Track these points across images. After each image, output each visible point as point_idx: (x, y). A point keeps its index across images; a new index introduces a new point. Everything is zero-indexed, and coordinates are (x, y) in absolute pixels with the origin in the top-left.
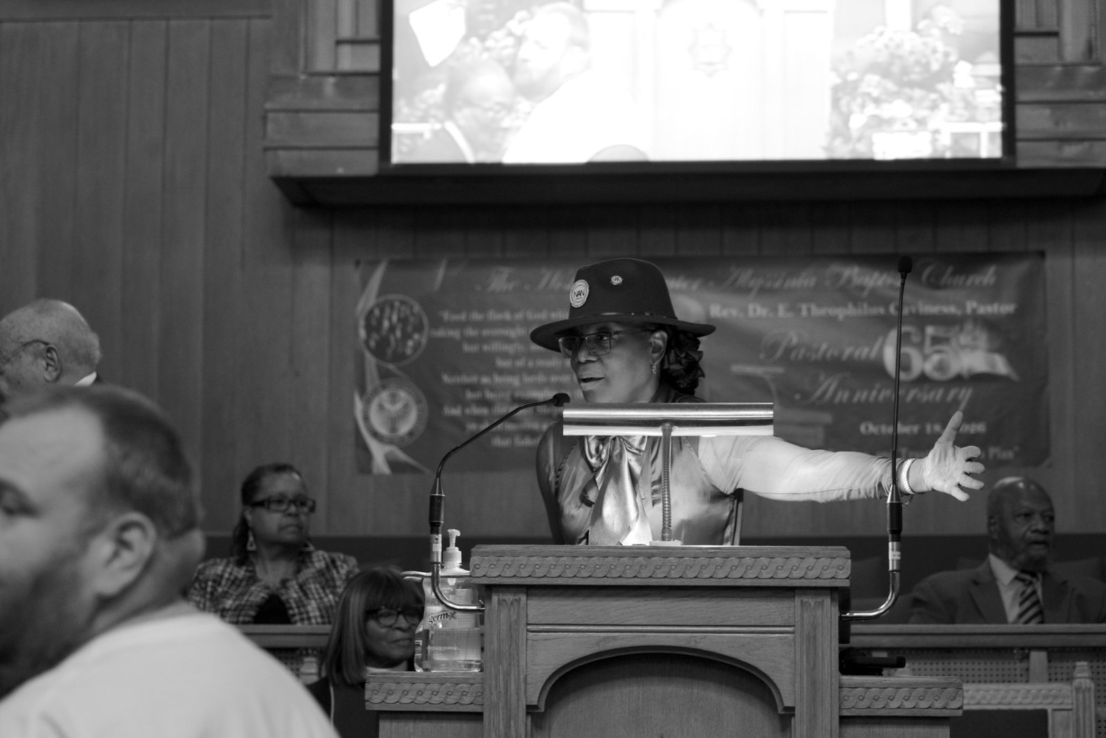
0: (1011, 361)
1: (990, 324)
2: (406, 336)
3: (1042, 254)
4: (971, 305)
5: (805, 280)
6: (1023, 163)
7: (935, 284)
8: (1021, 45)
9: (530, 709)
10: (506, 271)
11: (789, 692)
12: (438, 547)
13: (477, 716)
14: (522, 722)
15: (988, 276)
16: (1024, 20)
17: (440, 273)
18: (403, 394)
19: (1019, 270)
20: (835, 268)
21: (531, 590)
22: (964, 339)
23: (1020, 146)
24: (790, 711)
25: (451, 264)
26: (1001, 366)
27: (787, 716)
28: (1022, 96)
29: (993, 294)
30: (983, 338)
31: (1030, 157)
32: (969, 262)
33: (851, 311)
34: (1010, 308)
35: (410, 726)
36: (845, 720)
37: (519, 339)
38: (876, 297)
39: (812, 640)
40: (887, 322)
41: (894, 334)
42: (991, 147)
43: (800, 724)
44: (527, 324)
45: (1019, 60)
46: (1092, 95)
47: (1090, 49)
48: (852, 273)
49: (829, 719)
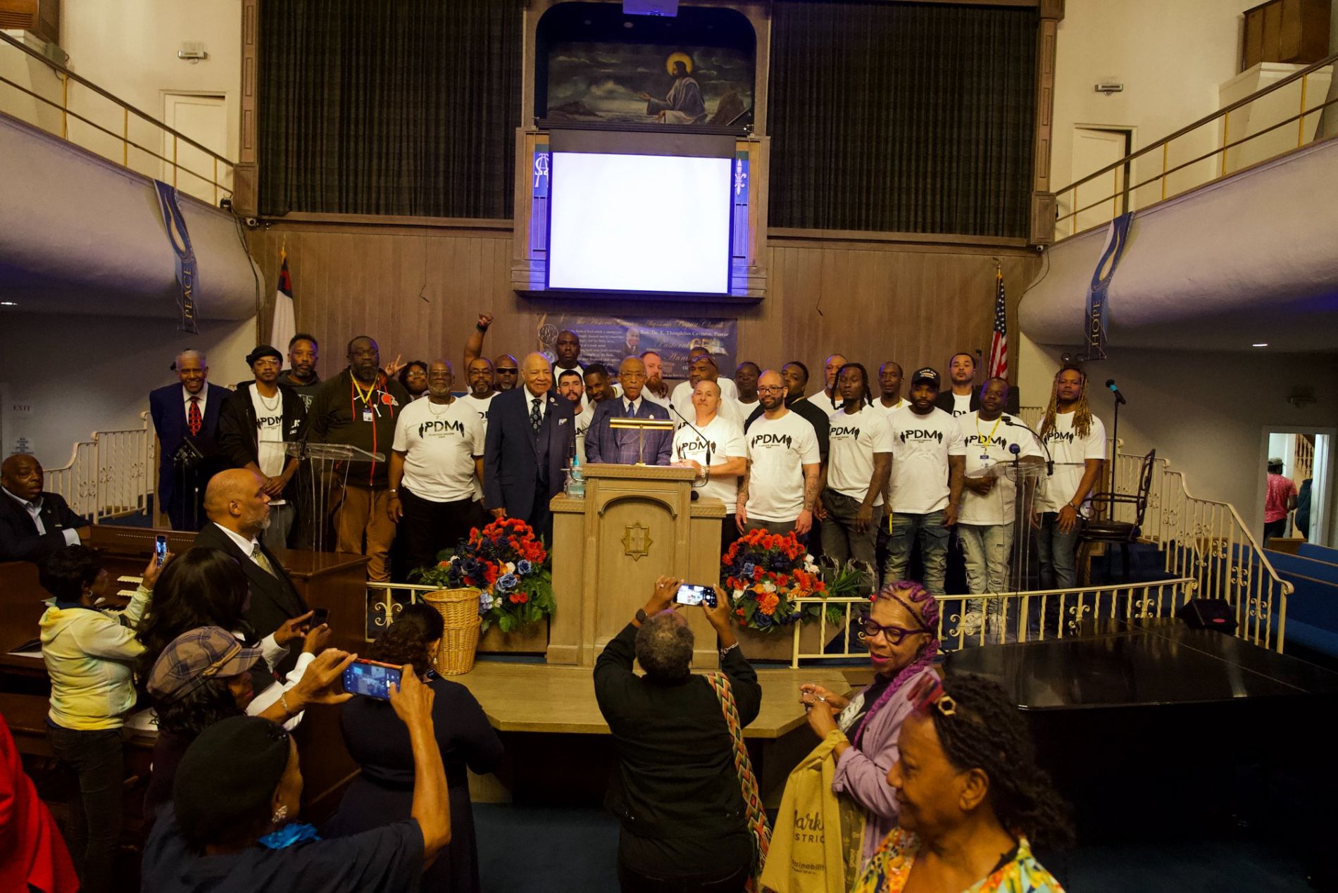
0: (726, 350)
1: (721, 339)
2: (552, 336)
3: (736, 320)
4: (715, 333)
5: (668, 324)
6: (733, 295)
7: (705, 327)
8: (735, 260)
9: (599, 513)
10: (581, 318)
11: (675, 511)
12: (572, 462)
13: (583, 513)
14: (597, 516)
15: (721, 325)
16: (736, 253)
17: (562, 318)
18: (551, 354)
19: (730, 323)
20: (678, 321)
21: (600, 478)
22: (713, 343)
23: (733, 290)
24: (676, 516)
25: (565, 315)
26: (723, 351)
27: (675, 517)
28: (734, 275)
29: (722, 330)
30: (719, 343)
31: (735, 293)
32: (716, 321)
33: (681, 333)
34: (727, 335)
35: (563, 515)
36: (692, 518)
37: (585, 339)
38: (689, 330)
39: (683, 495)
40: (692, 338)
41: (693, 341)
42: (724, 290)
43: (678, 519)
44: (588, 334)
45: (734, 265)
46: (754, 276)
47: (754, 262)
48: (682, 322)
49: (687, 518)
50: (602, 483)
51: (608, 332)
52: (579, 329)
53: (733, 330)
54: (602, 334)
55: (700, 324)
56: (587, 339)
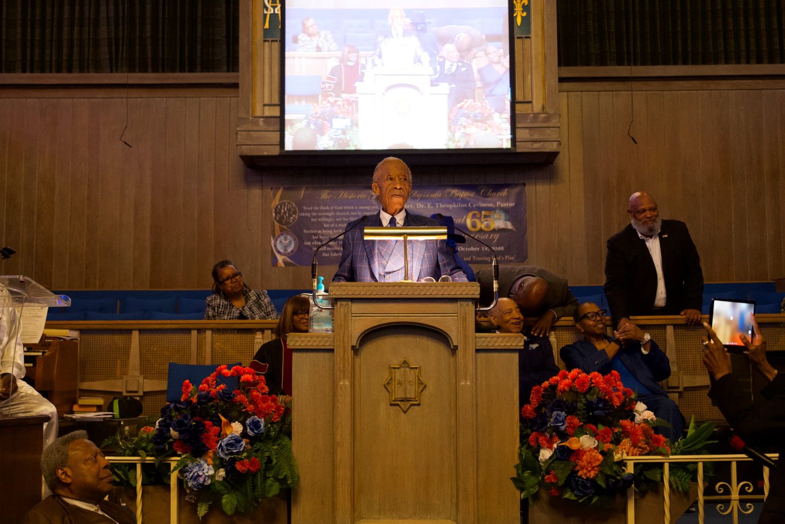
0: (513, 224)
1: (506, 210)
2: (290, 216)
3: (524, 185)
4: (498, 203)
5: (437, 194)
6: (518, 150)
7: (485, 196)
8: (518, 106)
9: (353, 347)
10: (327, 191)
11: (455, 340)
12: (315, 284)
13: (332, 351)
14: (350, 352)
15: (504, 193)
16: (519, 97)
17: (303, 192)
18: (289, 237)
19: (516, 190)
20: (448, 190)
21: (353, 300)
22: (496, 216)
23: (517, 144)
24: (456, 347)
25: (307, 189)
26: (509, 226)
27: (454, 350)
28: (518, 125)
29: (507, 199)
30: (503, 215)
31: (521, 148)
32: (498, 188)
33: (454, 206)
34: (512, 204)
35: (305, 355)
36: (477, 351)
37: (332, 217)
38: (464, 201)
39: (464, 319)
40: (468, 210)
41: (470, 214)
42: (507, 144)
43: (460, 352)
44: (335, 211)
45: (517, 112)
46: (544, 125)
47: (543, 108)
48: (455, 192)
49: (471, 350)
50: (356, 307)
51: (362, 208)
52: (325, 205)
53: (520, 200)
54: (354, 211)
55: (478, 193)
56: (335, 217)
